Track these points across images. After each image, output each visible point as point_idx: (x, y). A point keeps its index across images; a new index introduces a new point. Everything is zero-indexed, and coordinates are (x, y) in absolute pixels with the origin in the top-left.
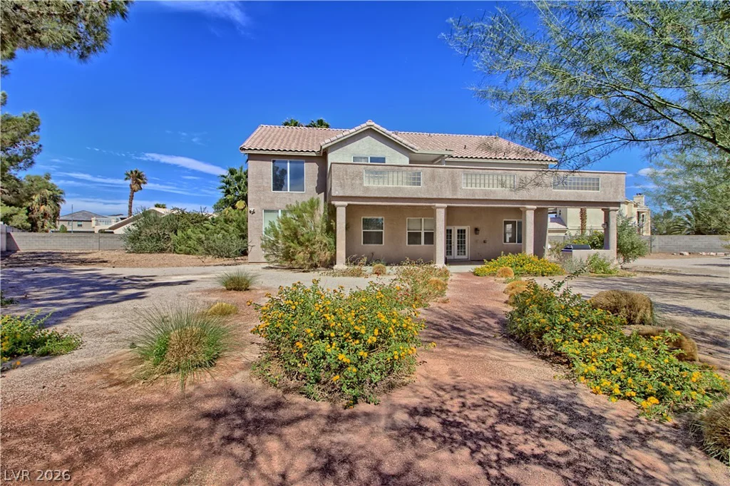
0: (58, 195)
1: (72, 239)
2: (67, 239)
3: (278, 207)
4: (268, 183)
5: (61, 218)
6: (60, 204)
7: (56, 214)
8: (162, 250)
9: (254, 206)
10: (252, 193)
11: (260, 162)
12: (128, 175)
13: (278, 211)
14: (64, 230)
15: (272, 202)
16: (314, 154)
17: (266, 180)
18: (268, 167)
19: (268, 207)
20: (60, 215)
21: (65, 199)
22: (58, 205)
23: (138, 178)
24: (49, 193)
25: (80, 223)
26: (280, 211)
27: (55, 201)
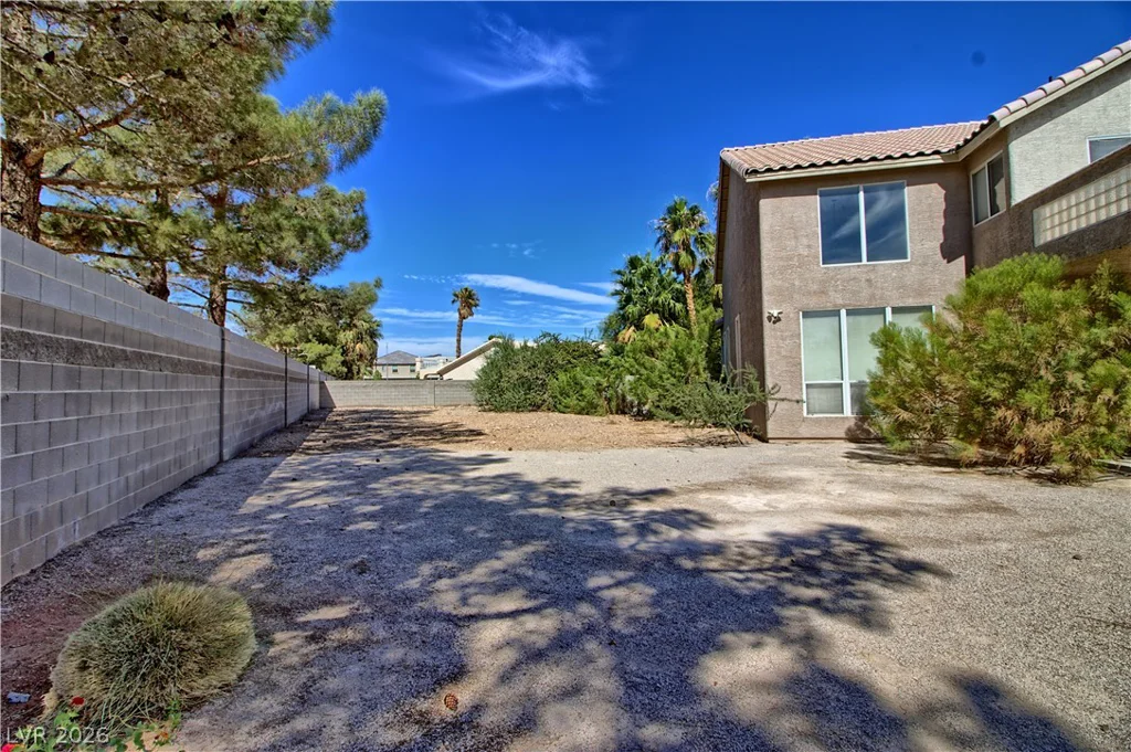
0: (375, 328)
1: (400, 389)
2: (393, 390)
3: (840, 302)
4: (809, 246)
5: (379, 361)
6: (377, 340)
7: (374, 355)
8: (536, 407)
9: (778, 303)
10: (773, 274)
11: (789, 199)
12: (456, 295)
13: (836, 313)
14: (379, 377)
15: (823, 292)
16: (937, 160)
17: (805, 241)
18: (808, 209)
19: (813, 303)
20: (378, 356)
21: (382, 333)
22: (375, 342)
23: (468, 300)
24: (366, 325)
25: (395, 368)
26: (843, 312)
27: (371, 337)
